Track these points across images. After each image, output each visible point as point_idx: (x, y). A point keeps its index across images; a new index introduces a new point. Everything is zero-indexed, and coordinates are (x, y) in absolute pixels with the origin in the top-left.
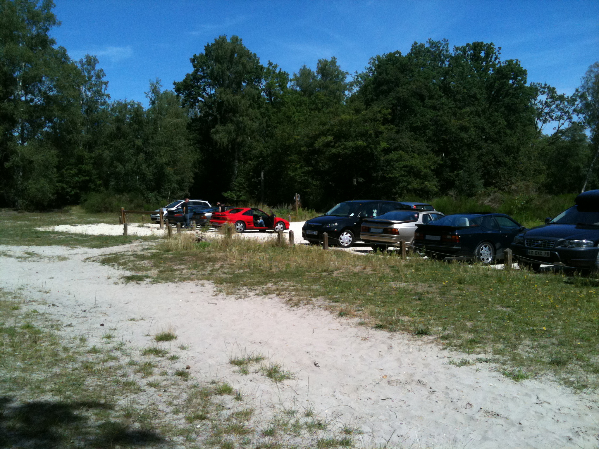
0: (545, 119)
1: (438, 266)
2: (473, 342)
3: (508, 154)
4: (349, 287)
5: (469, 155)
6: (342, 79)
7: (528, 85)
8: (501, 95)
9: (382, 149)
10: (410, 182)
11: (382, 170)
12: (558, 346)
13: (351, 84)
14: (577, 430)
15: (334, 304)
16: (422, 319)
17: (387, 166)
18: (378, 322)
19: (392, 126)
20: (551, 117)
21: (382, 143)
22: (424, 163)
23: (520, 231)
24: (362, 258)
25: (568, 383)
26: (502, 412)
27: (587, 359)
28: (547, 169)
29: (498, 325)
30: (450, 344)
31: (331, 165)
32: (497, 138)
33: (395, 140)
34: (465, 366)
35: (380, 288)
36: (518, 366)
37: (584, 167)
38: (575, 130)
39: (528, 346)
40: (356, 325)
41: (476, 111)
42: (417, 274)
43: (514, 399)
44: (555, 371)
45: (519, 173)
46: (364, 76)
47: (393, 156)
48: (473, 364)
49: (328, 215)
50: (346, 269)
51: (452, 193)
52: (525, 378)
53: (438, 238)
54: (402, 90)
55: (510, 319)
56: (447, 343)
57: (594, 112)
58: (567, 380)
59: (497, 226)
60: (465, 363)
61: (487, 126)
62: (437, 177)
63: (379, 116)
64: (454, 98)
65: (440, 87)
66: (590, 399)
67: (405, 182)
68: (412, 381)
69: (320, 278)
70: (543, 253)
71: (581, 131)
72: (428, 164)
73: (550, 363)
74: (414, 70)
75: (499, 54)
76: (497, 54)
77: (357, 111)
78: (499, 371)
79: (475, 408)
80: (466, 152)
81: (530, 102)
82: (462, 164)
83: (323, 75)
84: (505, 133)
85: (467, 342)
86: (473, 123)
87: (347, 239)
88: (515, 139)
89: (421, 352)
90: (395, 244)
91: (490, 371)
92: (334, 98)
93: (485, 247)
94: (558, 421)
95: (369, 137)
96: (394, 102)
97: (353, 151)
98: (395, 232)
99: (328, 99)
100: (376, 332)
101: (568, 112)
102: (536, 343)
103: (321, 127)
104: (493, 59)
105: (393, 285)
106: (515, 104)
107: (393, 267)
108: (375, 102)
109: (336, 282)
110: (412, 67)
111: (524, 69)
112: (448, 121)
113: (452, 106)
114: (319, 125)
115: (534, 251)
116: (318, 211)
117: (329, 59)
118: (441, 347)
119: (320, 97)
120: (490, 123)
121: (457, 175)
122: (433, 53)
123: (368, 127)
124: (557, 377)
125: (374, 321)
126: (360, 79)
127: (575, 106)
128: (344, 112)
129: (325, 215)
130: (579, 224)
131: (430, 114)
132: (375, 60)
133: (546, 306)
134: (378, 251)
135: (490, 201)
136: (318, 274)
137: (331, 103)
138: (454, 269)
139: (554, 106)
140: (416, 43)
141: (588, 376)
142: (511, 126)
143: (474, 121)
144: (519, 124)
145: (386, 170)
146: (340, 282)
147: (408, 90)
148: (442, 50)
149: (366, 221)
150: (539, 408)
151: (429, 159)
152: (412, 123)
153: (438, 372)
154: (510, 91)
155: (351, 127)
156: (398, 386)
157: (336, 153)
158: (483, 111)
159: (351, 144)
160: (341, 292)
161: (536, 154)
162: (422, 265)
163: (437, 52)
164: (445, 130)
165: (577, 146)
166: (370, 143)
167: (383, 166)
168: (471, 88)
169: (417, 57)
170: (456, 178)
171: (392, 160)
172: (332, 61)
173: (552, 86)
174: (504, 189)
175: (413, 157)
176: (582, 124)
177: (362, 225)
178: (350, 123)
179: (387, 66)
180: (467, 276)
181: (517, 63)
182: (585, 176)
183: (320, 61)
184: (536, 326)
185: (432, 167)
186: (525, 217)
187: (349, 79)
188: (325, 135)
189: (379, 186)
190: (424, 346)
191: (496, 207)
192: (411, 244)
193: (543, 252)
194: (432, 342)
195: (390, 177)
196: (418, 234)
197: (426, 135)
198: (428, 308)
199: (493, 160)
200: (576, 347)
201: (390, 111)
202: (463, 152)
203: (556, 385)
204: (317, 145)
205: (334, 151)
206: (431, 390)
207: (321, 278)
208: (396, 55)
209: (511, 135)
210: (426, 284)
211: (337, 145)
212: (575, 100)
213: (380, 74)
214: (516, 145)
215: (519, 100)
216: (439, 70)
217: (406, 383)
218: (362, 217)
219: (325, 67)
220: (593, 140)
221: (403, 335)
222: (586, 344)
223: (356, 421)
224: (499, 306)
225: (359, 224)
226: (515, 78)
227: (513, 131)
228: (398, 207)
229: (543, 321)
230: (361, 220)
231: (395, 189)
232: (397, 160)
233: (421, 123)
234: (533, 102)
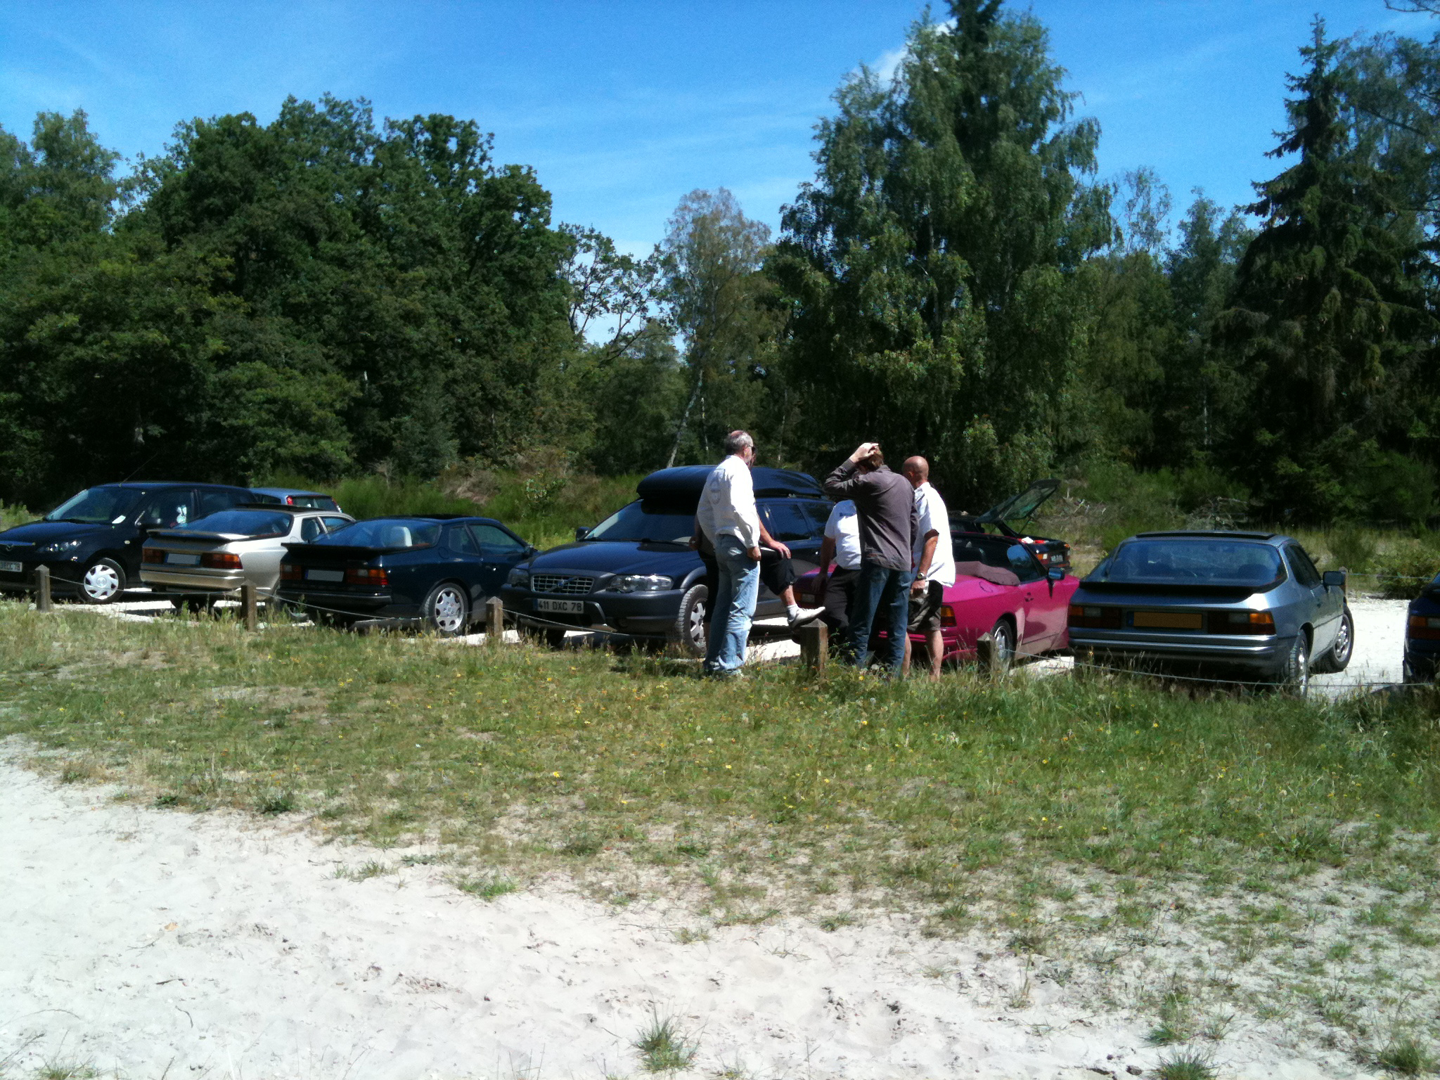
0: (592, 307)
1: (335, 642)
2: (397, 819)
3: (511, 382)
4: (96, 705)
5: (425, 381)
6: (103, 168)
7: (553, 227)
8: (497, 244)
9: (210, 354)
10: (284, 438)
11: (211, 407)
12: (583, 811)
13: (128, 185)
14: (607, 997)
15: (51, 753)
16: (280, 775)
17: (223, 398)
18: (166, 791)
19: (236, 300)
20: (604, 304)
21: (210, 341)
22: (319, 396)
23: (524, 557)
24: (141, 628)
25: (598, 893)
26: (448, 978)
27: (641, 836)
28: (596, 420)
29: (458, 775)
30: (341, 830)
31: (73, 389)
32: (487, 344)
33: (245, 335)
34: (372, 879)
35: (181, 705)
36: (493, 866)
37: (672, 418)
38: (654, 336)
39: (521, 816)
40: (107, 803)
41: (440, 279)
42: (280, 666)
43: (478, 942)
44: (574, 869)
45: (535, 426)
46: (163, 168)
47: (240, 372)
48: (393, 872)
49: (52, 521)
50: (95, 659)
51: (384, 467)
52: (506, 890)
53: (337, 576)
54: (259, 212)
55: (486, 758)
56: (335, 829)
57: (691, 299)
58: (596, 887)
59: (473, 546)
60: (373, 871)
61: (465, 315)
62: (350, 430)
63: (201, 272)
64: (389, 242)
65: (355, 214)
66: (642, 924)
67: (270, 438)
68: (241, 928)
69: (18, 686)
70: (570, 607)
71: (666, 340)
72: (327, 397)
73: (564, 852)
74: (290, 166)
75: (491, 148)
76: (485, 147)
77: (145, 255)
78: (451, 882)
79: (388, 974)
80: (417, 373)
81: (560, 267)
82: (408, 399)
83: (51, 154)
84: (505, 334)
85: (384, 820)
86: (435, 306)
87: (104, 582)
88: (526, 349)
89: (270, 857)
90: (230, 593)
91: (431, 884)
92: (83, 216)
93: (448, 594)
94: (569, 983)
95: (176, 323)
96: (242, 239)
97: (132, 354)
98: (231, 562)
99: (65, 218)
100: (158, 816)
101: (638, 294)
102: (537, 810)
103: (46, 289)
104: (476, 160)
105: (215, 694)
106: (528, 269)
107: (219, 650)
108: (191, 236)
109: (63, 696)
110: (284, 157)
111: (544, 189)
112: (376, 296)
113: (383, 261)
114: (39, 283)
115: (551, 601)
116: (33, 509)
117: (68, 115)
118: (321, 838)
119: (42, 209)
120: (473, 308)
121: (397, 427)
122: (335, 129)
123: (174, 297)
124: (576, 881)
125: (156, 787)
126: (151, 174)
127: (654, 283)
128: (108, 255)
129: (45, 520)
130: (645, 541)
131: (332, 277)
132: (189, 128)
133: (564, 725)
134: (185, 609)
135: (469, 490)
136: (17, 676)
137: (71, 228)
138: (369, 650)
139: (609, 280)
140: (292, 100)
141: (640, 872)
142: (518, 318)
143: (436, 302)
144: (536, 316)
145: (222, 409)
146: (75, 695)
147: (274, 212)
148: (358, 124)
149: (156, 536)
150: (532, 958)
151: (329, 384)
152: (288, 295)
153: (308, 899)
154: (516, 238)
155: (127, 293)
156: (203, 944)
157: (88, 359)
158: (455, 279)
159: (125, 337)
160: (75, 721)
161: (572, 384)
162: (296, 641)
163: (345, 128)
164: (368, 319)
165: (658, 371)
166: (179, 340)
167: (213, 397)
168: (426, 223)
169: (296, 135)
170: (395, 432)
171: (236, 384)
172: (75, 120)
173: (605, 235)
174: (504, 462)
175: (289, 378)
176: (668, 324)
177: (144, 547)
178: (127, 283)
179: (221, 149)
180: (399, 665)
181: (529, 173)
182: (674, 436)
183: (42, 117)
184: (539, 770)
185: (338, 406)
186: (545, 526)
187: (121, 172)
188: (57, 311)
189: (203, 447)
190: (278, 840)
191: (482, 502)
192: (272, 592)
193: (569, 602)
194: (301, 829)
195: (232, 427)
196: (288, 568)
197: (322, 327)
198: (297, 747)
199: (479, 394)
200: (620, 810)
201: (230, 260)
202: (410, 372)
203: (575, 900)
204: (33, 336)
205: (80, 352)
206: (286, 945)
207: (22, 684)
208: (244, 123)
209: (518, 338)
210: (300, 688)
211: (90, 338)
212: (654, 270)
213: (203, 165)
214: (529, 362)
215: (535, 260)
216: (350, 171)
217: (226, 934)
218: (147, 524)
219: (57, 132)
220: (689, 359)
221: (227, 818)
222: (642, 801)
223: (83, 1046)
224: (465, 729)
225: (137, 543)
226: (525, 210)
227: (523, 331)
228: (243, 500)
229: (558, 758)
230: (142, 535)
231: (246, 455)
232: (249, 382)
233: (309, 296)
234: (566, 266)
